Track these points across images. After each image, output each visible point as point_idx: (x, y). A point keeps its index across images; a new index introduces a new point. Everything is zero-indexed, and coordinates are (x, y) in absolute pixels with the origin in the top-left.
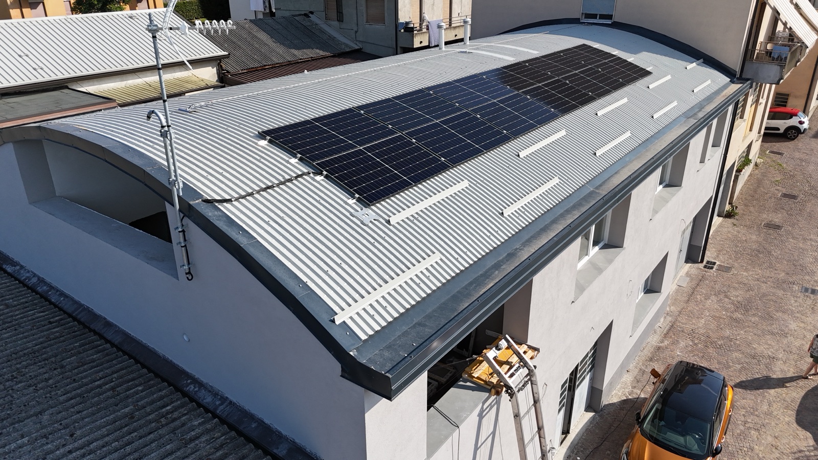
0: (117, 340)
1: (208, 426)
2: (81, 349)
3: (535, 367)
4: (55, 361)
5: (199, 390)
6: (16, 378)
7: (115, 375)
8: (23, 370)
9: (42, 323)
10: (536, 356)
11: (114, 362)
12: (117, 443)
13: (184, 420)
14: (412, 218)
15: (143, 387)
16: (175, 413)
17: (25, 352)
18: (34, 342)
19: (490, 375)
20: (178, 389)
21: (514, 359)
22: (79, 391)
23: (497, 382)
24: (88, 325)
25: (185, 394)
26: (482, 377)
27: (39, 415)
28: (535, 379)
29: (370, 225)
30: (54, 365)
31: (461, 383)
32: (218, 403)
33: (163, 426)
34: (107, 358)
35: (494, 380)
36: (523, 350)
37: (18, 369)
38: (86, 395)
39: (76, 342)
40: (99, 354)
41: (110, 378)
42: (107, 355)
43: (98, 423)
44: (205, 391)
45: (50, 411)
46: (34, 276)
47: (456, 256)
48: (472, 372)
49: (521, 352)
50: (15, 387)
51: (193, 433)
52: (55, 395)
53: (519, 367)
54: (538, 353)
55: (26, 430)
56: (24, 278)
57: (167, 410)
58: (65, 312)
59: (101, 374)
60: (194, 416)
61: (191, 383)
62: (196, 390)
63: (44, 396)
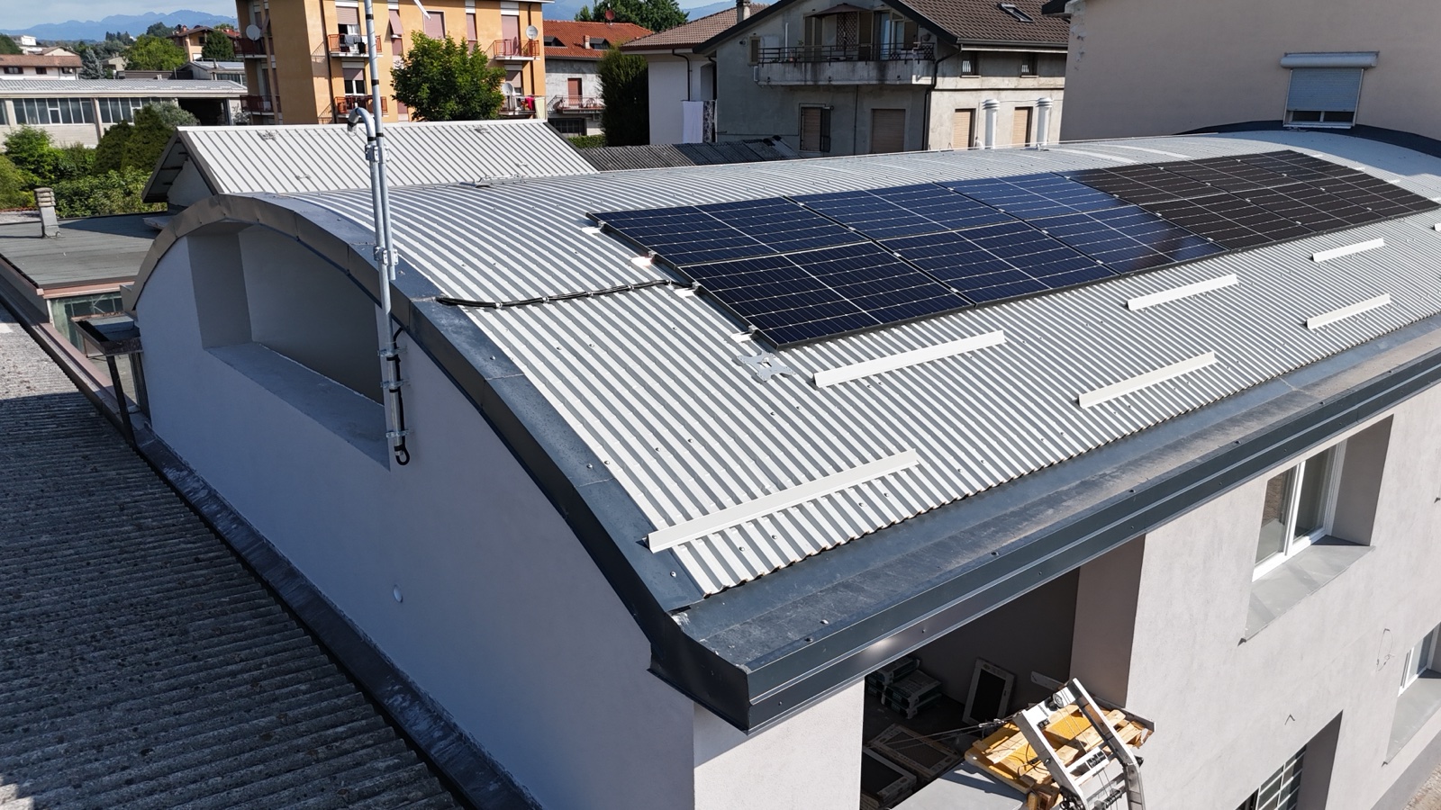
0: (297, 601)
1: (403, 775)
2: (229, 607)
3: (1140, 761)
4: (177, 622)
5: (411, 704)
6: (98, 641)
7: (268, 659)
8: (115, 629)
9: (183, 559)
10: (1145, 741)
11: (275, 636)
12: (220, 778)
13: (361, 756)
14: (866, 383)
15: (308, 686)
16: (348, 741)
17: (134, 601)
18: (155, 588)
19: (1029, 763)
20: (370, 697)
21: (1093, 739)
22: (193, 677)
23: (1045, 779)
24: (260, 572)
25: (381, 709)
26: (1010, 766)
27: (105, 708)
28: (1138, 790)
29: (772, 382)
30: (170, 629)
31: (961, 772)
32: (437, 734)
33: (318, 761)
34: (267, 628)
35: (1040, 775)
36: (1116, 722)
37: (108, 627)
38: (203, 685)
39: (225, 596)
40: (256, 620)
41: (257, 661)
42: (270, 623)
43: (200, 737)
44: (420, 709)
45: (128, 705)
46: (203, 488)
47: (957, 466)
48: (987, 751)
49: (1110, 724)
50: (89, 656)
51: (368, 783)
52: (149, 677)
53: (1100, 754)
54: (1149, 734)
55: (70, 730)
56: (187, 490)
57: (337, 733)
58: (229, 547)
59: (243, 654)
60: (383, 751)
61: (398, 692)
62: (404, 704)
63: (128, 678)
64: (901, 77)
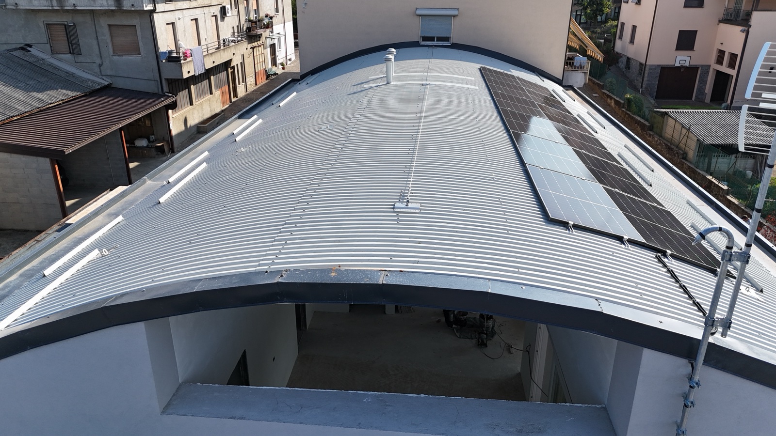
64: (135, 5)
